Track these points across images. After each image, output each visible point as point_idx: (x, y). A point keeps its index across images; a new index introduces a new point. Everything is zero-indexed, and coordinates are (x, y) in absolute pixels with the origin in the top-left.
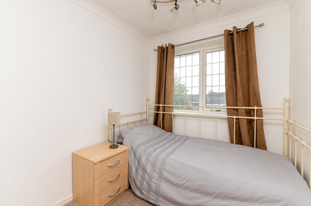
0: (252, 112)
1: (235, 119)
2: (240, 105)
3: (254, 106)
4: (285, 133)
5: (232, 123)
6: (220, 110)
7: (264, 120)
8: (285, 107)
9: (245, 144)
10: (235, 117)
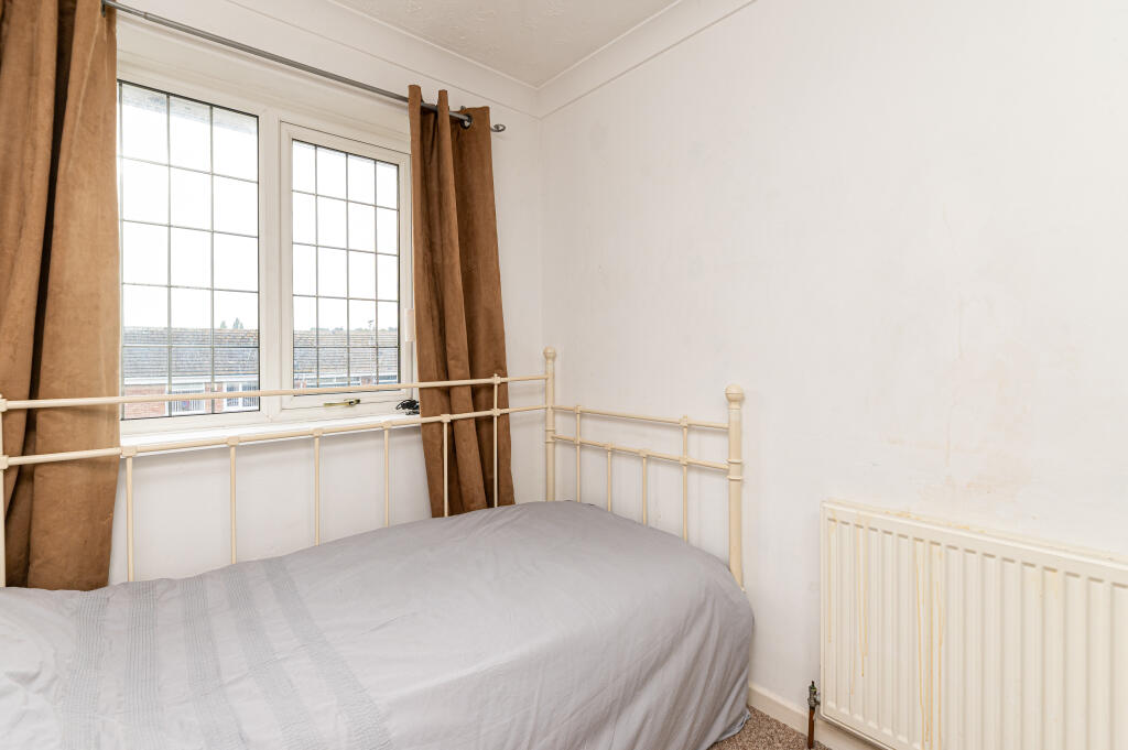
0: (483, 395)
1: (445, 426)
2: (461, 372)
3: (490, 376)
4: (550, 440)
5: (438, 442)
6: (358, 401)
7: (511, 415)
8: (546, 373)
9: (472, 506)
10: (446, 418)
